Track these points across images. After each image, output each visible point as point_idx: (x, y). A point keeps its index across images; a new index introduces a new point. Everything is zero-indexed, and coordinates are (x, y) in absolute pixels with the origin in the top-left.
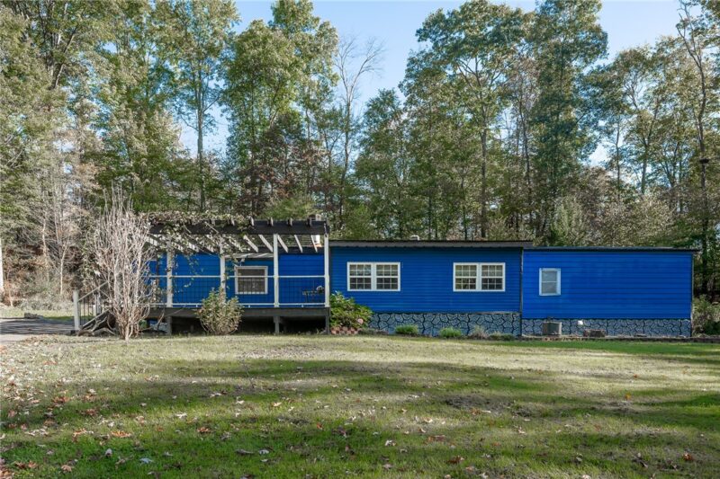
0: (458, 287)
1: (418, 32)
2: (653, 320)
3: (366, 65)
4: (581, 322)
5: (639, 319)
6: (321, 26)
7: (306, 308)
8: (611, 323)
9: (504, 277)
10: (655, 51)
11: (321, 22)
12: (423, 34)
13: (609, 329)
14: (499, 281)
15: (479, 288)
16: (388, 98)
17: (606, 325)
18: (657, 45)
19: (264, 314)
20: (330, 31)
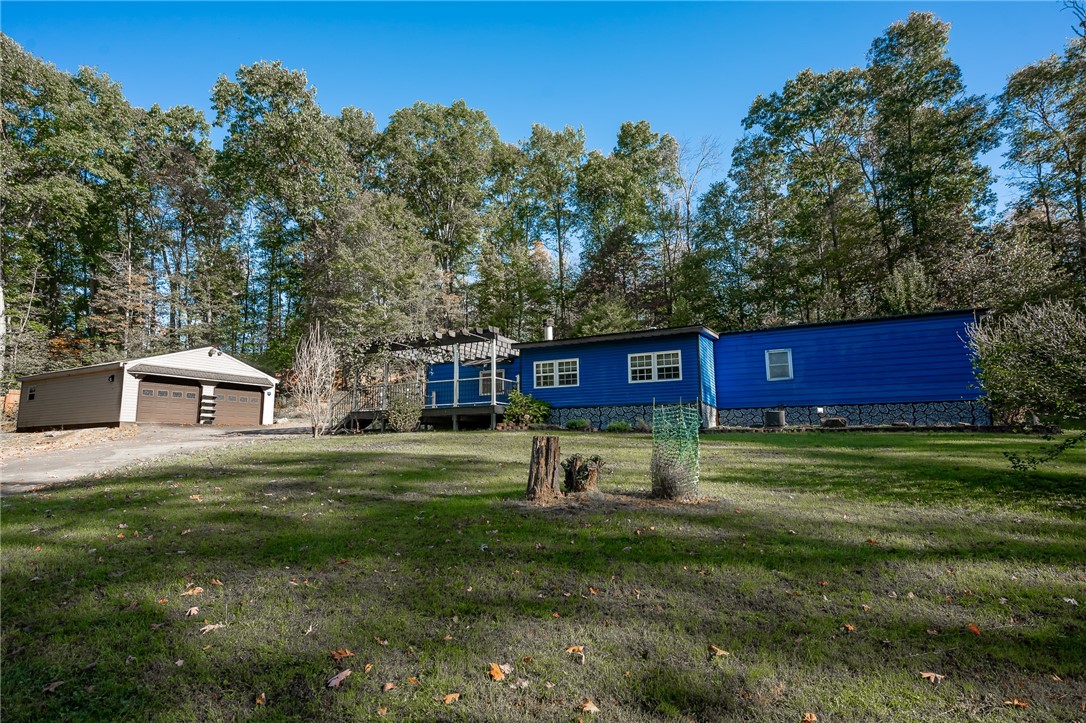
0: (634, 378)
1: (743, 121)
2: (927, 403)
3: (703, 163)
4: (820, 410)
5: (906, 404)
6: (662, 140)
7: (477, 407)
8: (866, 410)
9: (680, 365)
10: (1065, 60)
11: (659, 137)
12: (748, 123)
13: (863, 416)
14: (676, 369)
15: (655, 379)
16: (719, 190)
17: (858, 412)
18: (1066, 52)
19: (446, 413)
20: (669, 141)
